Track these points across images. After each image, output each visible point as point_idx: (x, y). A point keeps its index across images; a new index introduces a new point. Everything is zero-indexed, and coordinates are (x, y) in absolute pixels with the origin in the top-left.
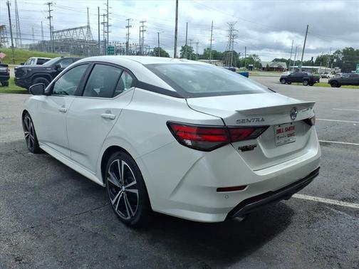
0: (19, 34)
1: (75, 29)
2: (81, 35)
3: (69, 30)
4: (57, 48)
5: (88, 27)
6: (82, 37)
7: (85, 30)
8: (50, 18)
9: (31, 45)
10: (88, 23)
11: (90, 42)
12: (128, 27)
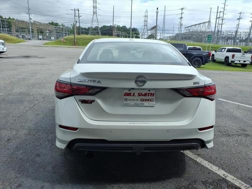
0: (164, 30)
1: (200, 24)
2: (203, 28)
3: (195, 25)
4: (186, 38)
5: (209, 22)
6: (203, 29)
7: (207, 24)
8: (181, 18)
9: (170, 37)
10: (210, 19)
11: (208, 32)
12: (239, 19)
